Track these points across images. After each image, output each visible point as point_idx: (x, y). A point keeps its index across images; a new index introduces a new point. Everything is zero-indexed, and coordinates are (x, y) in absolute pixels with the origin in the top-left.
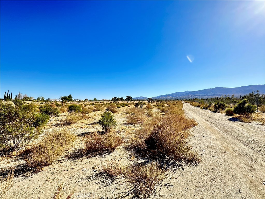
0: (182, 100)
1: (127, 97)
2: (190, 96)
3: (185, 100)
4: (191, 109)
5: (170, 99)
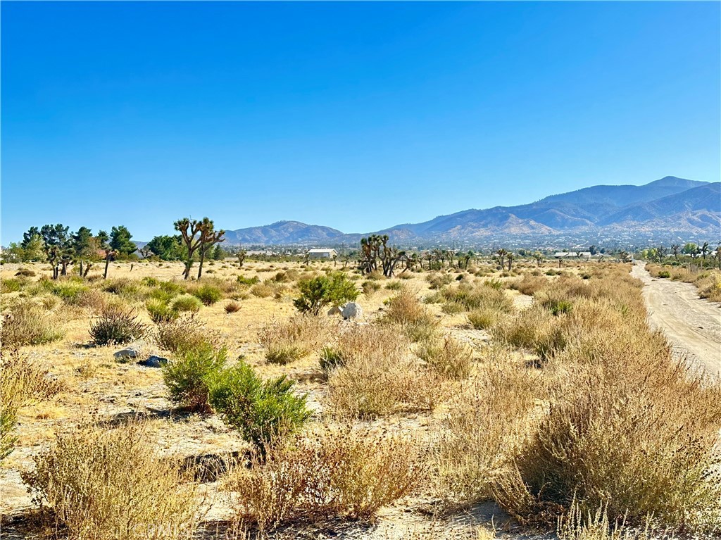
0: (630, 256)
1: (182, 226)
2: (689, 221)
3: (652, 258)
4: (707, 325)
5: (528, 242)
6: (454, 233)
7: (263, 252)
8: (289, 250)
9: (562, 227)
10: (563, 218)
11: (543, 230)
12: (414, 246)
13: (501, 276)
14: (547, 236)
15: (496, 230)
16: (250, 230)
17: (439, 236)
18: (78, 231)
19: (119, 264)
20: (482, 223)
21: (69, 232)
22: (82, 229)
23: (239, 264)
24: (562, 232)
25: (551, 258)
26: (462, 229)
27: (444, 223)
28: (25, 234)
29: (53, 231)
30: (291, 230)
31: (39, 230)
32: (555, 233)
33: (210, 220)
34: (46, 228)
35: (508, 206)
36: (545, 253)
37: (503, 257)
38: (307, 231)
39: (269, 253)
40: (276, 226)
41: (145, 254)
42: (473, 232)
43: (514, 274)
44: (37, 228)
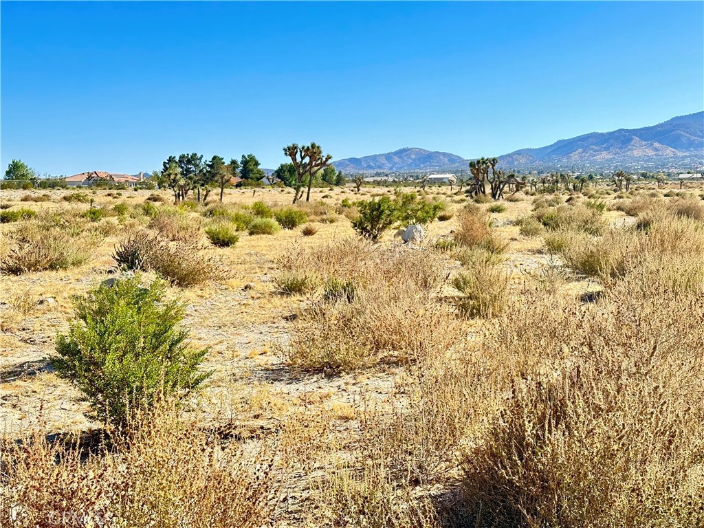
1: (292, 151)
5: (651, 164)
6: (575, 157)
7: (384, 178)
8: (411, 176)
9: (687, 149)
10: (689, 139)
11: (668, 151)
12: (535, 170)
13: (615, 198)
14: (671, 157)
15: (618, 153)
16: (374, 158)
17: (559, 160)
18: (211, 160)
19: (244, 190)
20: (604, 146)
21: (203, 160)
22: (214, 158)
23: (356, 189)
24: (687, 154)
25: (674, 180)
26: (584, 152)
27: (565, 147)
28: (164, 162)
29: (189, 160)
30: (413, 157)
31: (177, 159)
32: (680, 154)
33: (317, 145)
34: (182, 157)
35: (632, 128)
36: (669, 175)
37: (621, 179)
38: (428, 157)
39: (391, 179)
40: (400, 153)
41: (271, 181)
42: (595, 155)
43: (630, 196)
44: (174, 157)
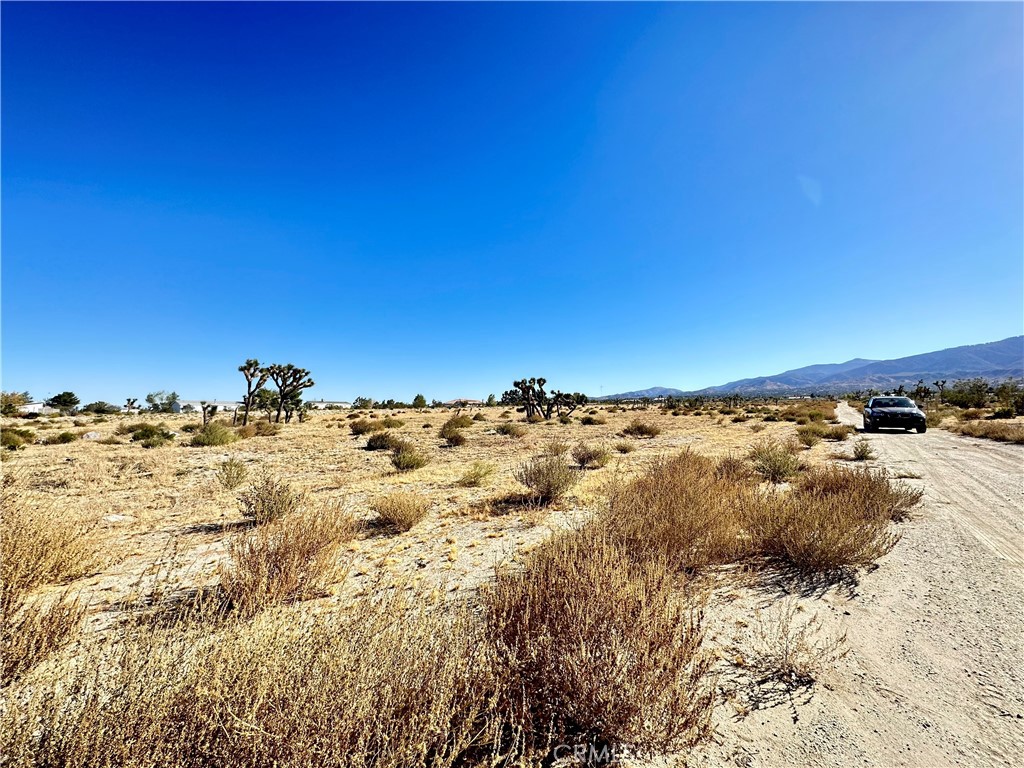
2: (871, 380)
